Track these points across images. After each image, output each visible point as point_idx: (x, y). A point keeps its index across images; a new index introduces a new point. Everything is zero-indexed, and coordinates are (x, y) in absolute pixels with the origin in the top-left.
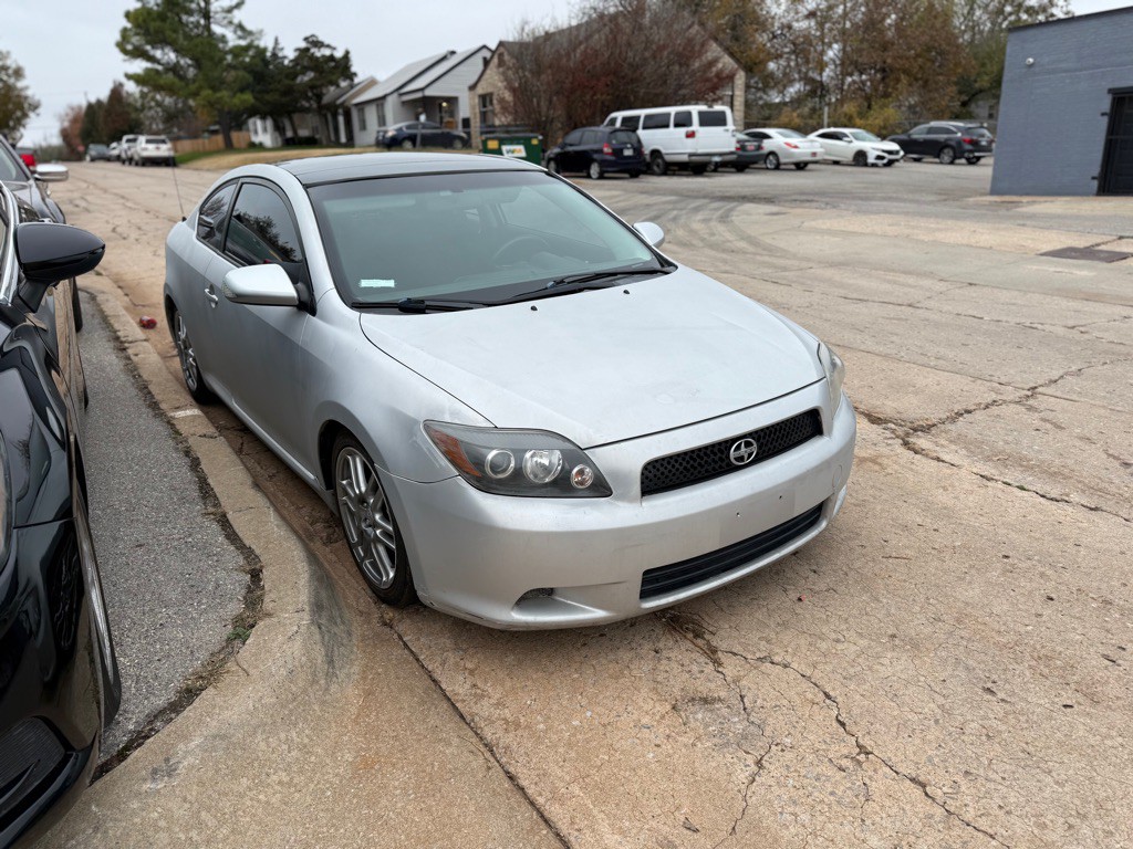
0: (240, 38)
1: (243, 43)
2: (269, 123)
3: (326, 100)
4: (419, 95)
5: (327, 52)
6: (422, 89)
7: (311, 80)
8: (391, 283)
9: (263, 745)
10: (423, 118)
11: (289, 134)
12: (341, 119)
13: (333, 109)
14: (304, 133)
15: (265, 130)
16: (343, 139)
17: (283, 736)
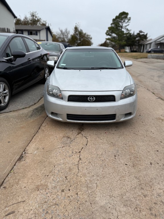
0: (127, 31)
1: (127, 32)
2: (129, 47)
3: (140, 43)
4: (159, 42)
5: (143, 34)
6: (160, 41)
7: (138, 39)
8: (65, 65)
9: (12, 120)
10: (159, 47)
11: (132, 50)
12: (142, 47)
13: (141, 45)
14: (135, 50)
15: (128, 49)
16: (142, 51)
17: (15, 120)
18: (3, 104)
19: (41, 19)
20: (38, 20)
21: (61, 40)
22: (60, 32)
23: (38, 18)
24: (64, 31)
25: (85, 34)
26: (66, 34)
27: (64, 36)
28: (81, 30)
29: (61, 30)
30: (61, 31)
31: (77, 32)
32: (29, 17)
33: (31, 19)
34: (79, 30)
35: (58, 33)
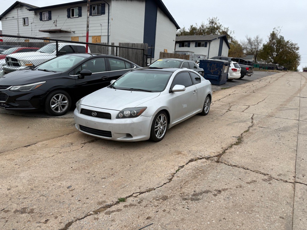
18: (59, 112)
19: (222, 25)
20: (218, 28)
21: (247, 51)
22: (247, 41)
23: (218, 25)
24: (253, 39)
25: (288, 42)
26: (256, 44)
27: (252, 45)
28: (282, 38)
29: (248, 38)
30: (249, 40)
31: (274, 41)
32: (207, 24)
33: (208, 27)
34: (279, 37)
35: (243, 43)
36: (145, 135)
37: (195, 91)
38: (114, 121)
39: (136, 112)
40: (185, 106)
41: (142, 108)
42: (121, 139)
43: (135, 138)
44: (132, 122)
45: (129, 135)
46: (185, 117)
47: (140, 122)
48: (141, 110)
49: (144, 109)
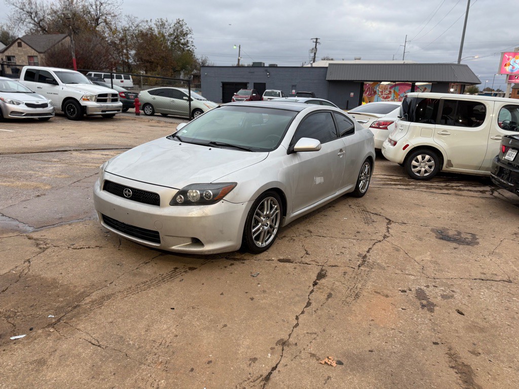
36: (231, 241)
37: (341, 150)
38: (166, 211)
39: (212, 194)
40: (319, 180)
41: (227, 185)
42: (180, 249)
43: (208, 248)
44: (204, 215)
45: (196, 242)
46: (319, 202)
47: (219, 215)
48: (223, 189)
49: (231, 187)
